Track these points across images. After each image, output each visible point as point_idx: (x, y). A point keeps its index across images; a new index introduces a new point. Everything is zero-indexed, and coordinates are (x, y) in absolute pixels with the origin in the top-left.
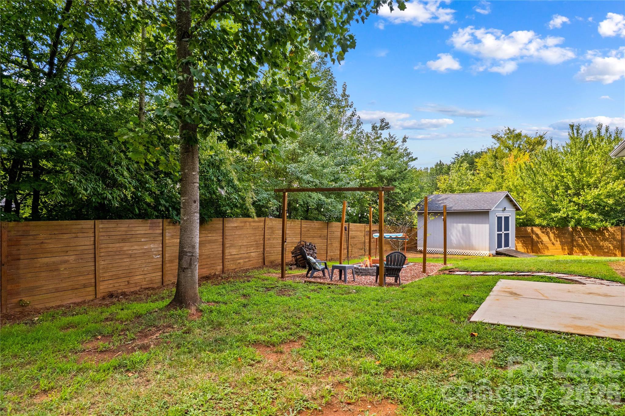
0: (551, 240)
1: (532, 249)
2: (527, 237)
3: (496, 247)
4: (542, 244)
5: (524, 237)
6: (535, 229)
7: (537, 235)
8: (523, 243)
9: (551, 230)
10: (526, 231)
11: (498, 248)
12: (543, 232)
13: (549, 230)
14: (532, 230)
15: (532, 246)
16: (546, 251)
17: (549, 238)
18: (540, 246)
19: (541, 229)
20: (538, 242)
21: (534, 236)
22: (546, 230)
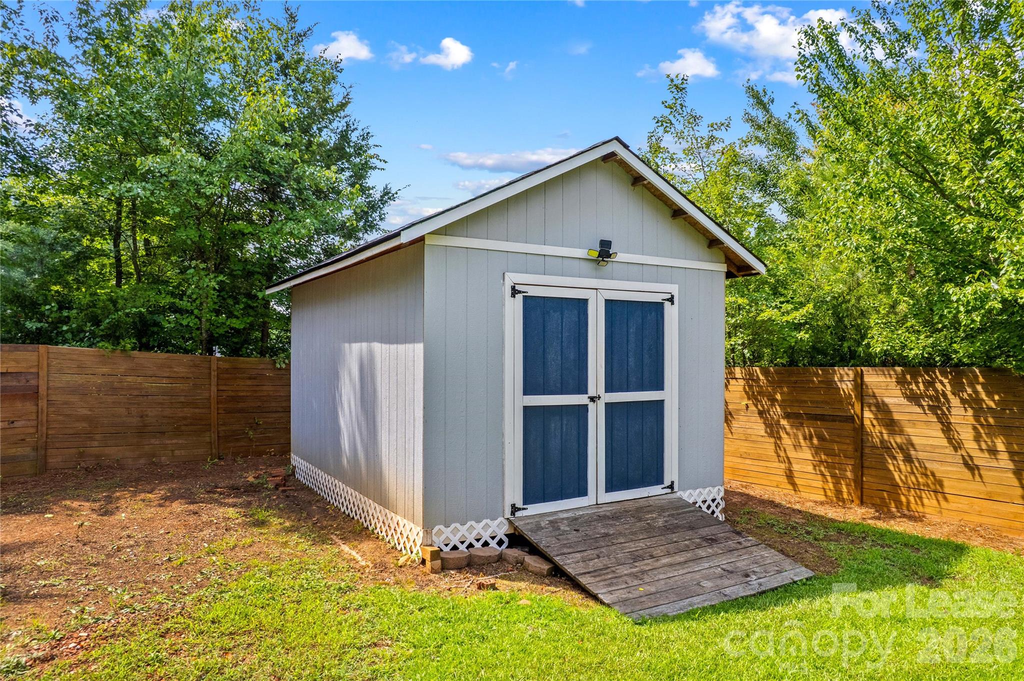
0: (957, 445)
1: (859, 484)
2: (833, 418)
3: (514, 493)
4: (908, 459)
5: (822, 418)
6: (873, 378)
7: (883, 411)
8: (817, 450)
9: (958, 388)
10: (830, 386)
11: (529, 499)
12: (914, 398)
13: (944, 385)
14: (860, 385)
15: (860, 468)
16: (930, 502)
17: (947, 429)
18: (898, 470)
19: (901, 382)
20: (886, 447)
21: (868, 414)
22: (930, 384)
